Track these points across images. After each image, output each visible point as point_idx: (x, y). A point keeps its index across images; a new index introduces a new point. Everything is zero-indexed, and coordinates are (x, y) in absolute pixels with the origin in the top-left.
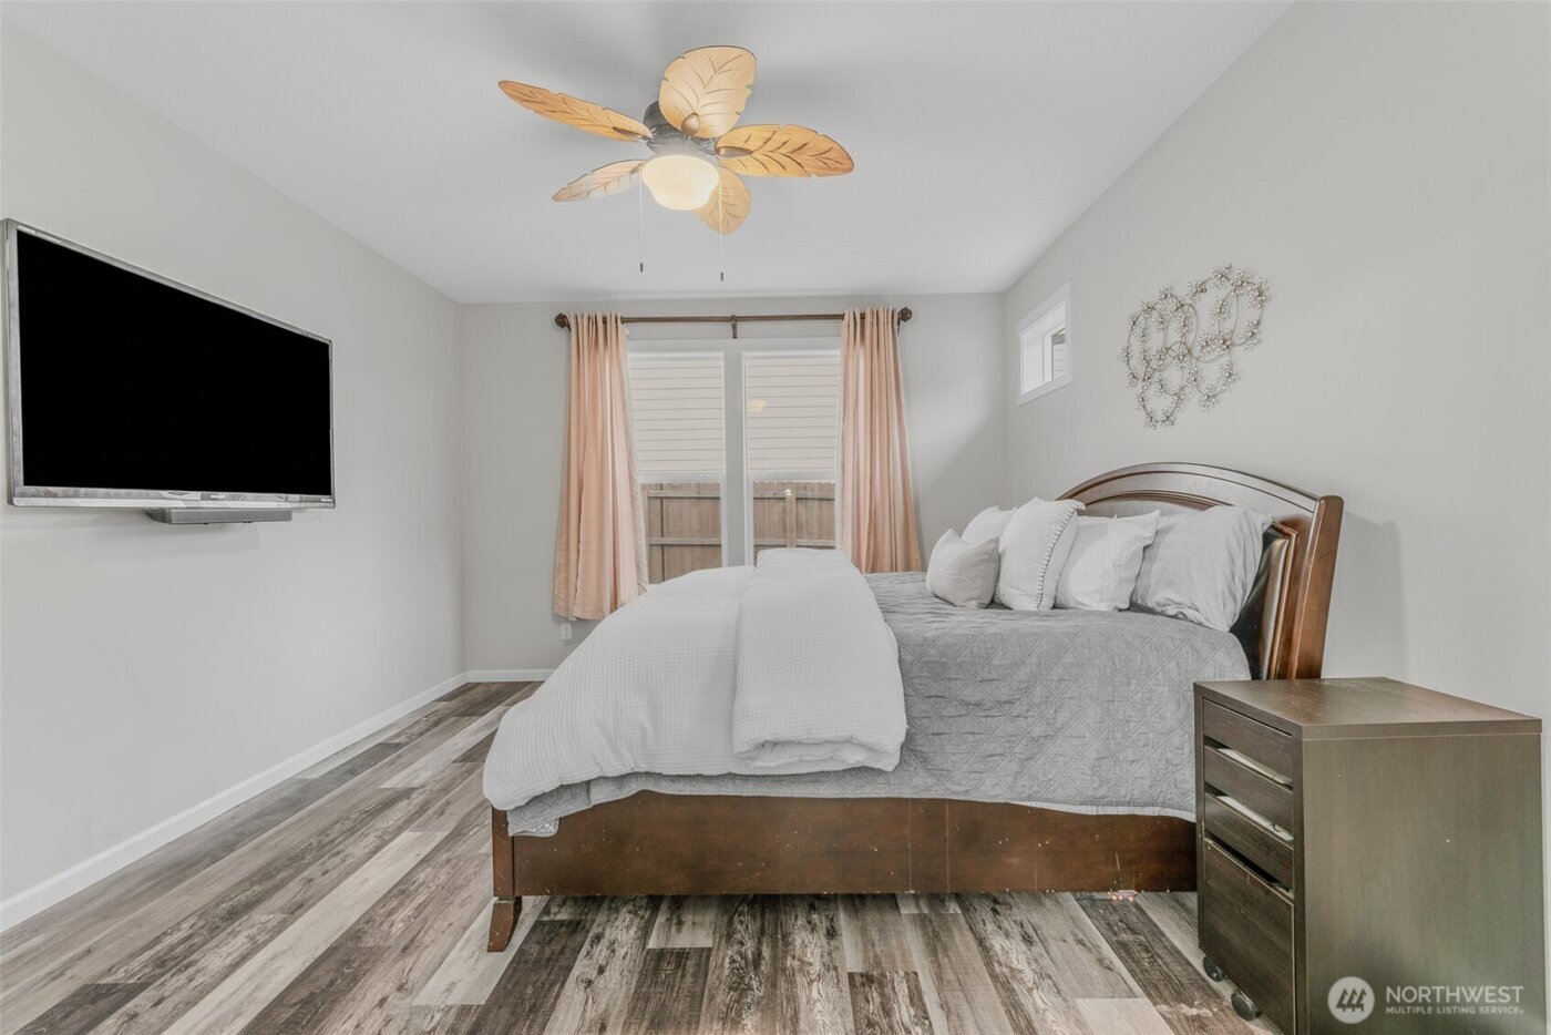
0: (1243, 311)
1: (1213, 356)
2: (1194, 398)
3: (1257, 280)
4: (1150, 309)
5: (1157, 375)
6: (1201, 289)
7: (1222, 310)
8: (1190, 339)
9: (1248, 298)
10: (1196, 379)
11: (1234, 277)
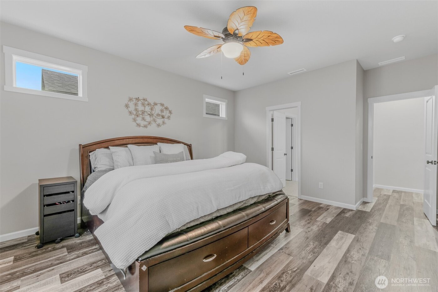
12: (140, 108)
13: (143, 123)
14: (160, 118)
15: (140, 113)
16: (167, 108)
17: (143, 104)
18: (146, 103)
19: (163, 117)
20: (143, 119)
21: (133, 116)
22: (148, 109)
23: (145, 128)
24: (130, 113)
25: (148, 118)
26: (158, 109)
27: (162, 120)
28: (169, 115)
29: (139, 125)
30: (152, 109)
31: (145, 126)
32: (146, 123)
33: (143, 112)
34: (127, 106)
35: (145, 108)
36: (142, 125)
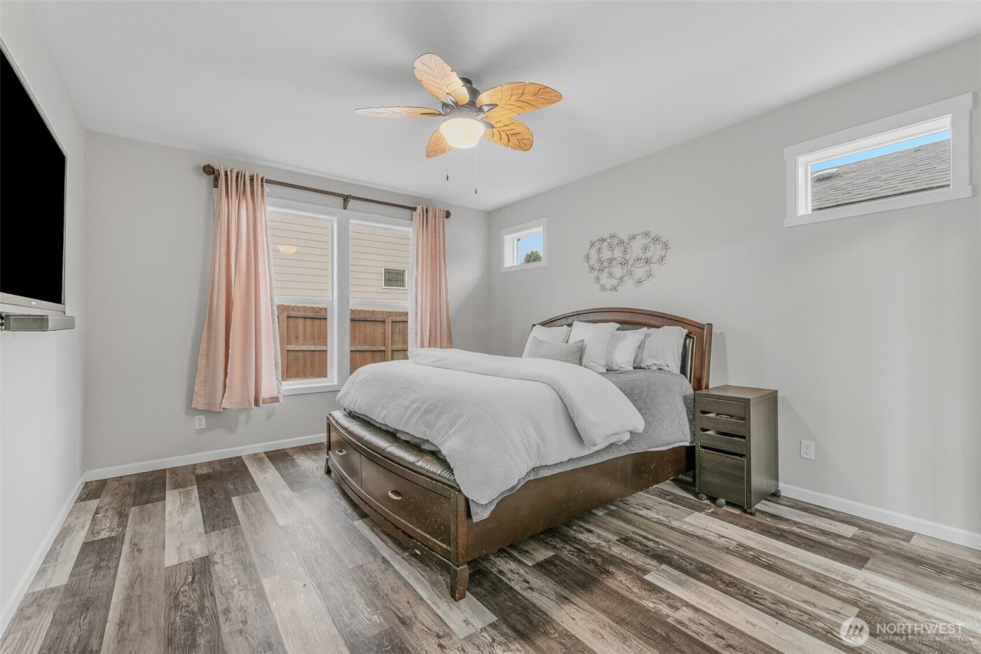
0: (656, 251)
1: (639, 266)
2: (629, 283)
3: (663, 239)
4: (603, 240)
5: (607, 269)
6: (633, 237)
7: (646, 249)
8: (628, 257)
9: (659, 246)
10: (630, 273)
11: (652, 236)
12: (606, 254)
13: (610, 283)
14: (642, 265)
15: (606, 264)
16: (656, 240)
17: (611, 246)
18: (616, 241)
19: (647, 261)
20: (611, 275)
21: (596, 273)
22: (618, 253)
23: (614, 293)
24: (592, 268)
25: (618, 271)
26: (636, 248)
27: (647, 268)
28: (663, 253)
29: (603, 288)
30: (625, 251)
31: (614, 289)
32: (614, 282)
33: (611, 260)
34: (588, 257)
35: (613, 254)
36: (608, 287)
